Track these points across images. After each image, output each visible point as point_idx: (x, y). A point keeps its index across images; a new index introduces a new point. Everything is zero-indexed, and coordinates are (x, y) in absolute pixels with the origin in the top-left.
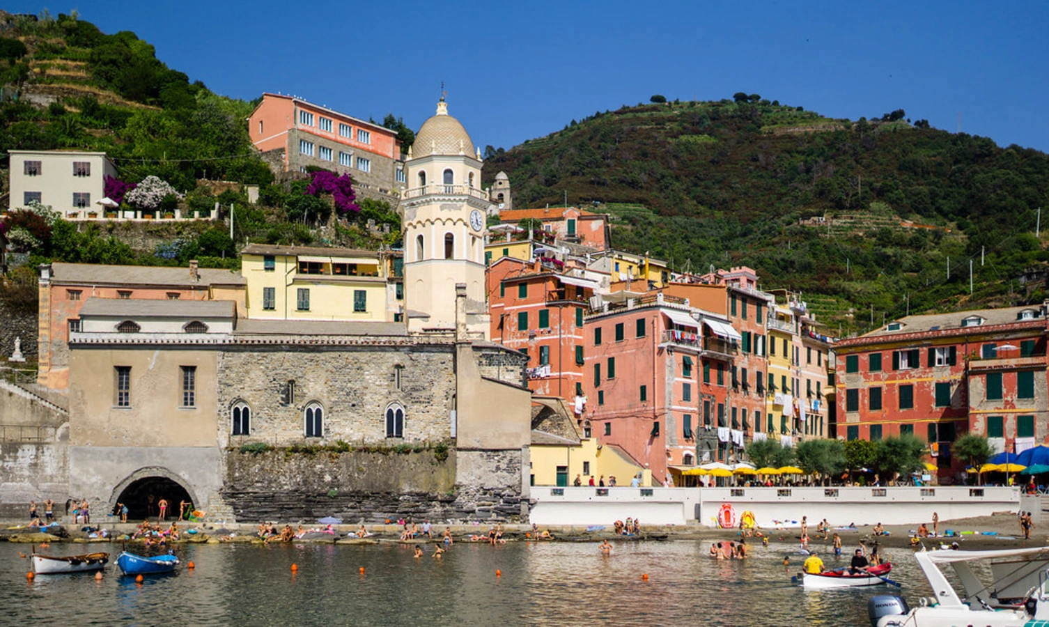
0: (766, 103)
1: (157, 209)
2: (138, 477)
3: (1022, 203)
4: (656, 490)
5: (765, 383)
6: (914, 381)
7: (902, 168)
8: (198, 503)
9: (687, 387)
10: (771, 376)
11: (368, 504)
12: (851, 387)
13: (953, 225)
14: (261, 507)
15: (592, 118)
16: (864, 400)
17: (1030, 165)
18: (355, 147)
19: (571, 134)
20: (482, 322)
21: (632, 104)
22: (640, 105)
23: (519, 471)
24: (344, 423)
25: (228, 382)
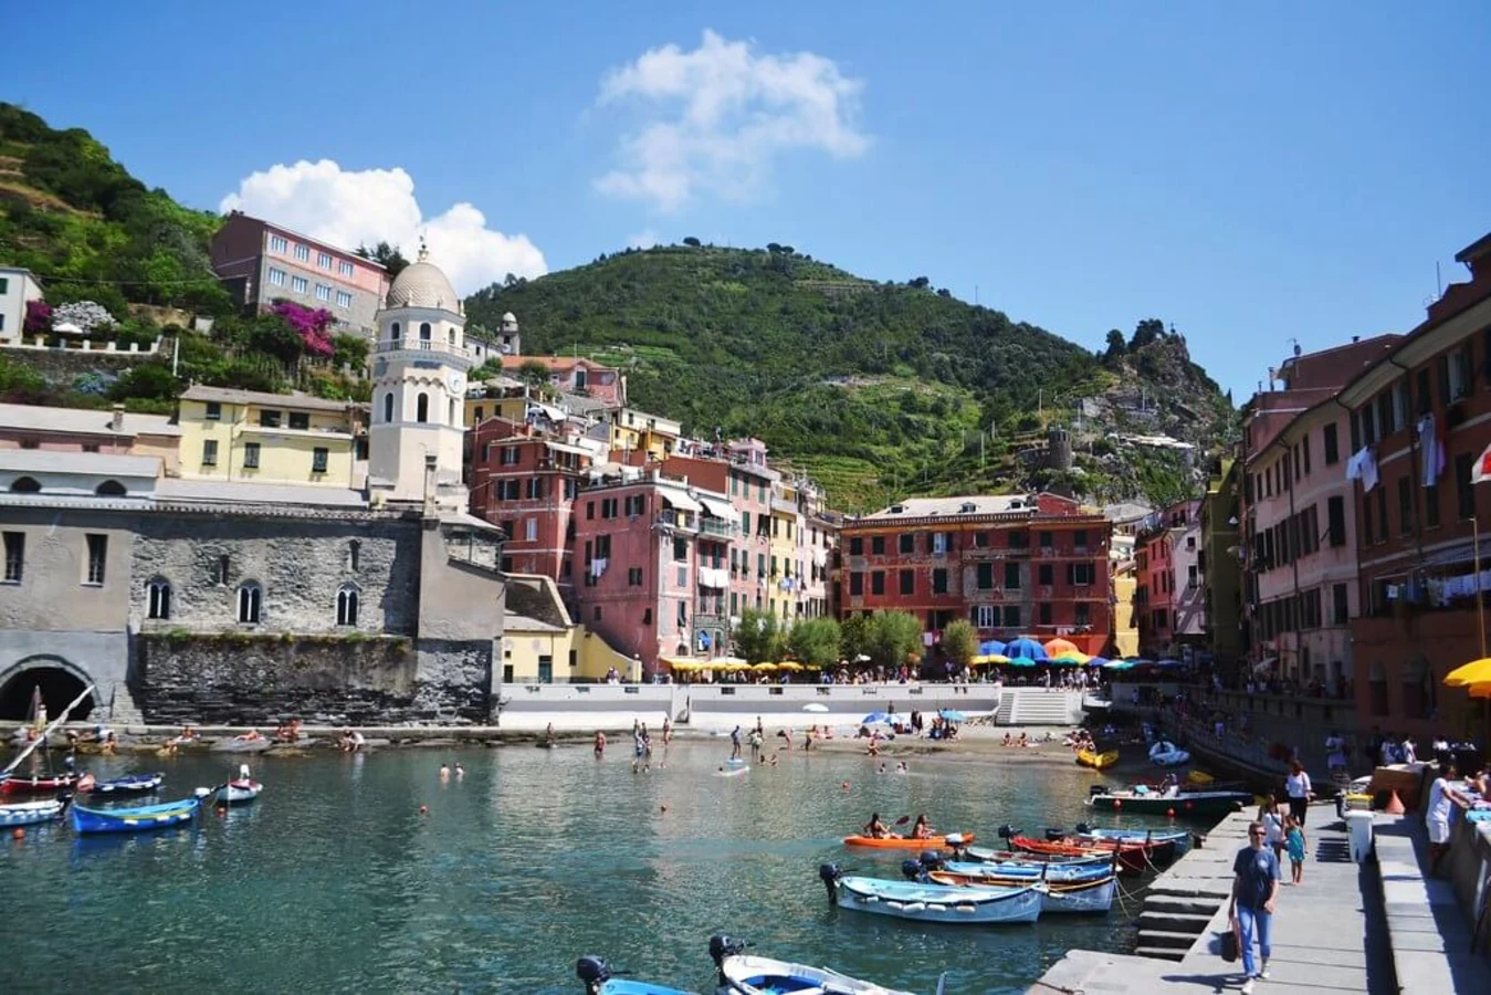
0: (799, 256)
1: (85, 337)
2: (25, 667)
3: (1031, 378)
4: (643, 687)
5: (767, 566)
6: (914, 567)
7: (926, 334)
8: (99, 699)
9: (682, 571)
10: (774, 559)
11: (310, 704)
12: (855, 570)
13: (970, 394)
14: (177, 706)
15: (622, 254)
16: (868, 585)
17: (1038, 343)
18: (335, 279)
19: (599, 269)
20: (456, 494)
21: (666, 244)
22: (673, 245)
23: (488, 666)
24: (285, 607)
25: (146, 555)
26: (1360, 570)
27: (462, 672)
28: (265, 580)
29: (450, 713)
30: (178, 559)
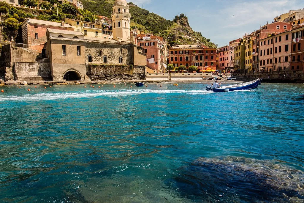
2: (68, 71)
6: (182, 56)
8: (82, 76)
11: (117, 77)
12: (172, 57)
14: (97, 77)
16: (174, 59)
23: (144, 70)
24: (111, 60)
25: (88, 50)
26: (291, 54)
27: (140, 71)
28: (108, 55)
29: (138, 78)
30: (93, 51)
